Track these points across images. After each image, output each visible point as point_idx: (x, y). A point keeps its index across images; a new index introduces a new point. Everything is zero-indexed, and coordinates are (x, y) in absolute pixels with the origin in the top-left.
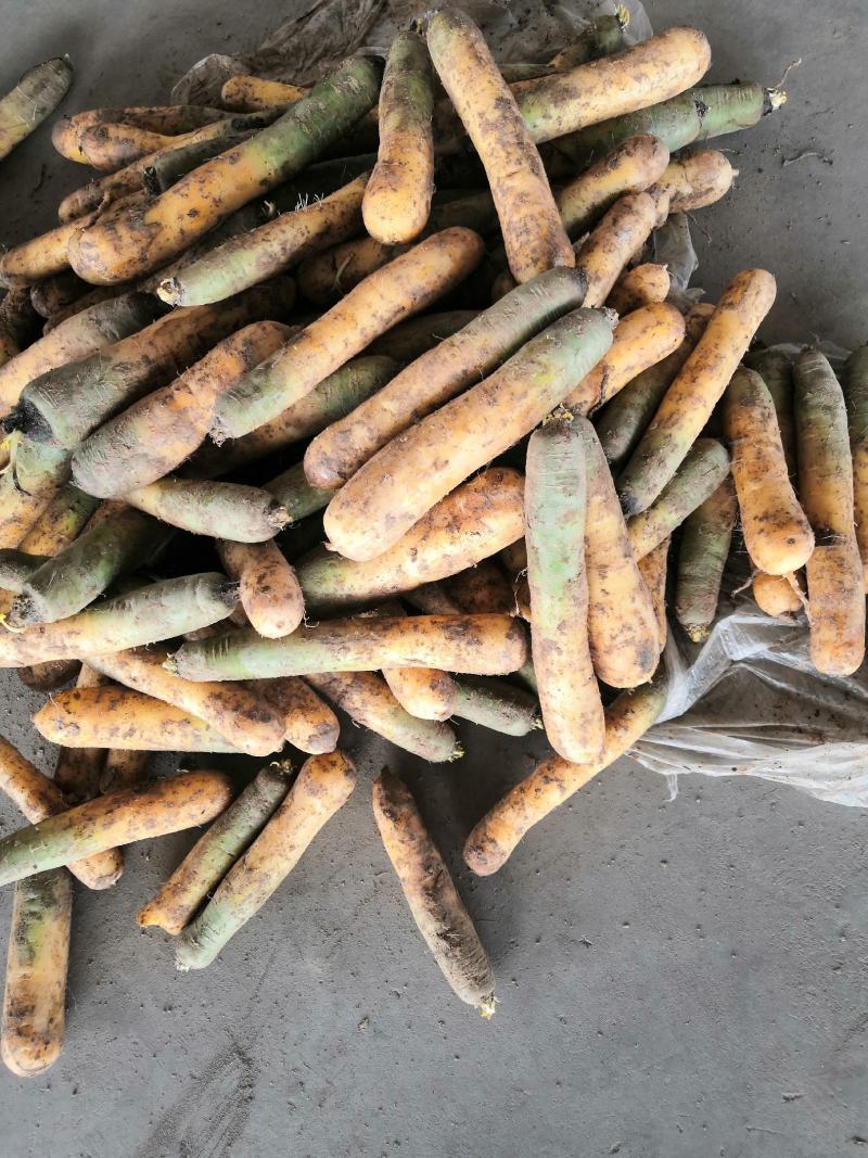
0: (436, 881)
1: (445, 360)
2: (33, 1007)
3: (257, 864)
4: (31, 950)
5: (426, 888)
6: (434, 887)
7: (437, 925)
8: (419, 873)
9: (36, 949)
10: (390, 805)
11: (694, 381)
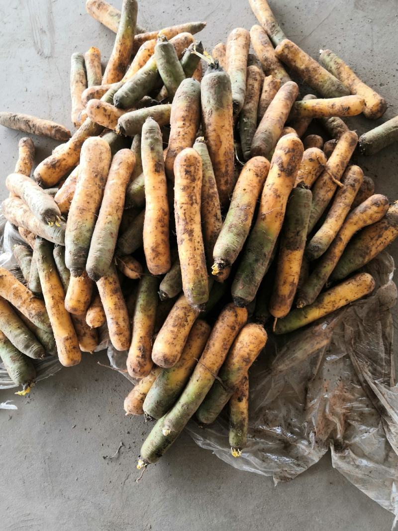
0: (29, 125)
1: (107, 208)
2: (98, 9)
3: (77, 84)
4: (112, 16)
5: (29, 121)
6: (28, 123)
7: (18, 117)
8: (35, 123)
9: (112, 17)
10: (57, 128)
11: (53, 297)
